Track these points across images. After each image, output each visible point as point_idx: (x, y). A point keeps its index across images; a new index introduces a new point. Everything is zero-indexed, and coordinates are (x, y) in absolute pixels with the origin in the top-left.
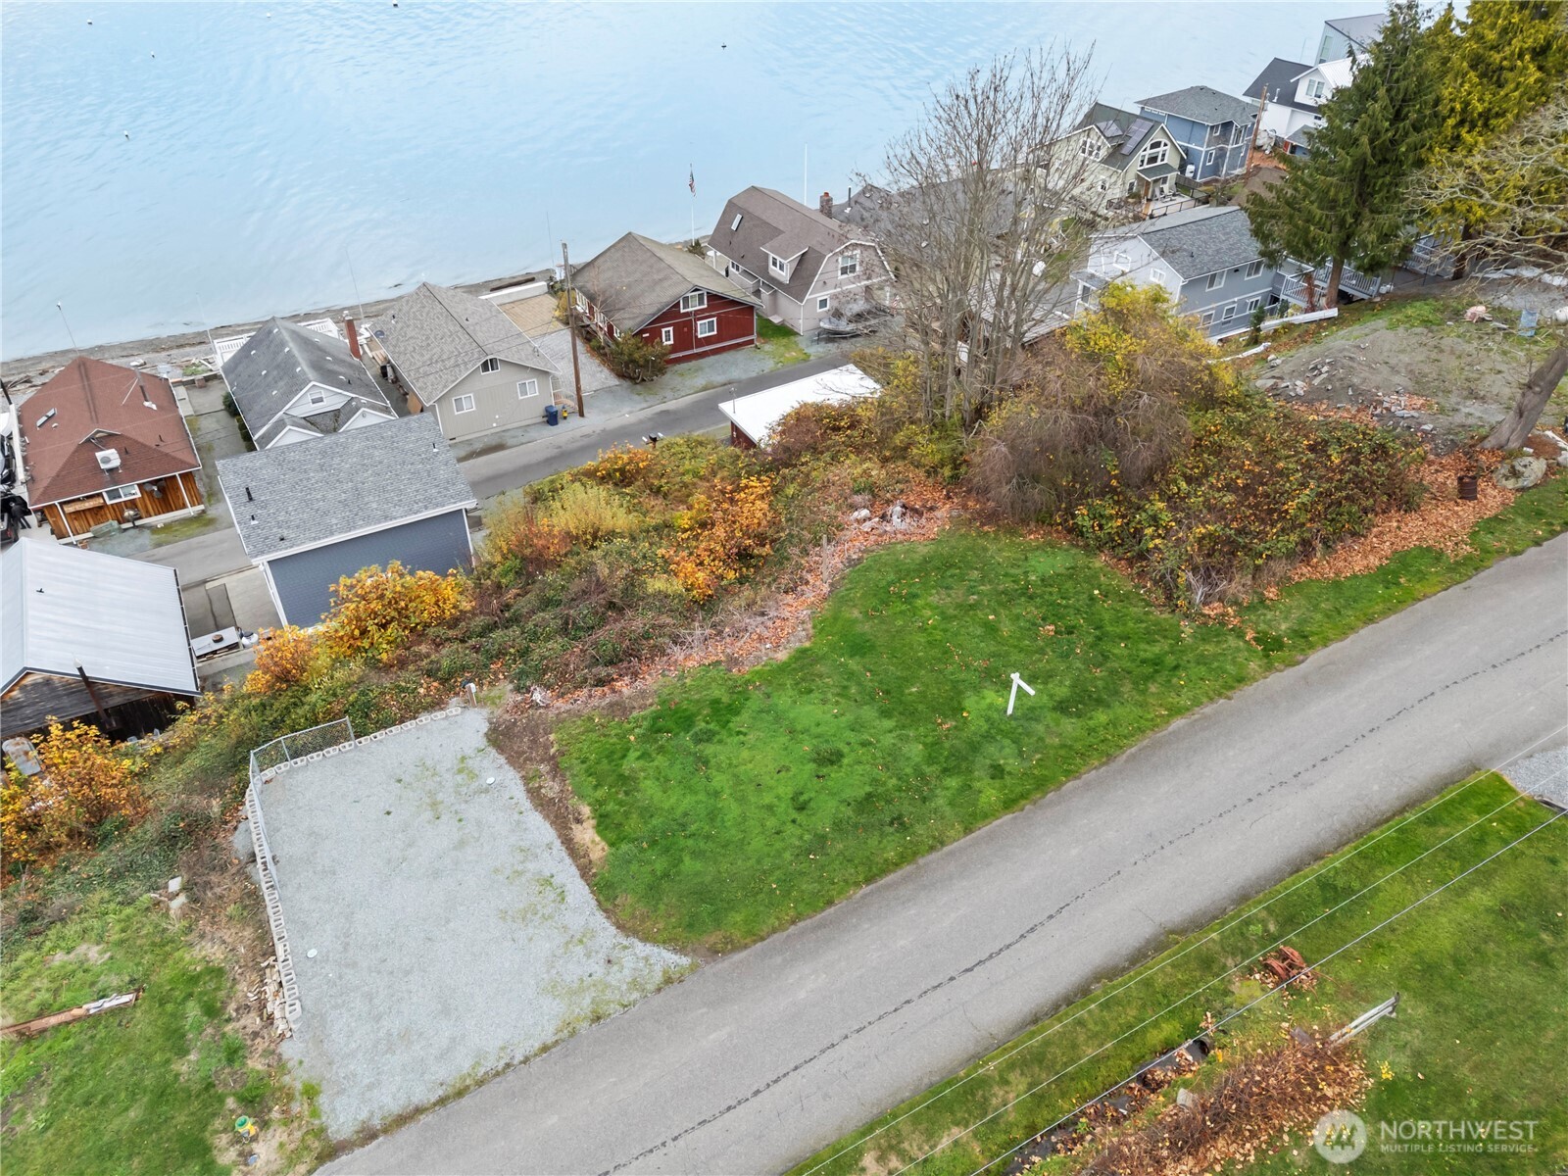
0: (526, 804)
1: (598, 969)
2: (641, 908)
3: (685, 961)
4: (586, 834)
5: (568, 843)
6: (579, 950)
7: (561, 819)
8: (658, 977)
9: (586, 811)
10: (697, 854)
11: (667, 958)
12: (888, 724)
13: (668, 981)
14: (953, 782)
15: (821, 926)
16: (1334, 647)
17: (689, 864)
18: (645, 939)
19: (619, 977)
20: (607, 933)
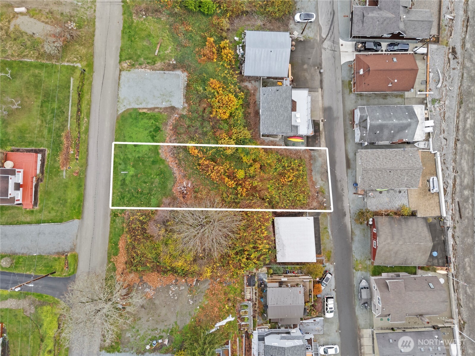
0: (156, 106)
1: (124, 104)
2: (129, 112)
3: (119, 113)
4: (144, 111)
5: (146, 108)
6: (128, 103)
7: (150, 109)
8: (119, 110)
9: (149, 112)
10: (132, 122)
11: (120, 112)
12: (137, 156)
13: (118, 110)
14: (122, 157)
15: (113, 130)
16: (109, 223)
17: (131, 120)
18: (125, 111)
19: (121, 106)
20: (128, 107)
